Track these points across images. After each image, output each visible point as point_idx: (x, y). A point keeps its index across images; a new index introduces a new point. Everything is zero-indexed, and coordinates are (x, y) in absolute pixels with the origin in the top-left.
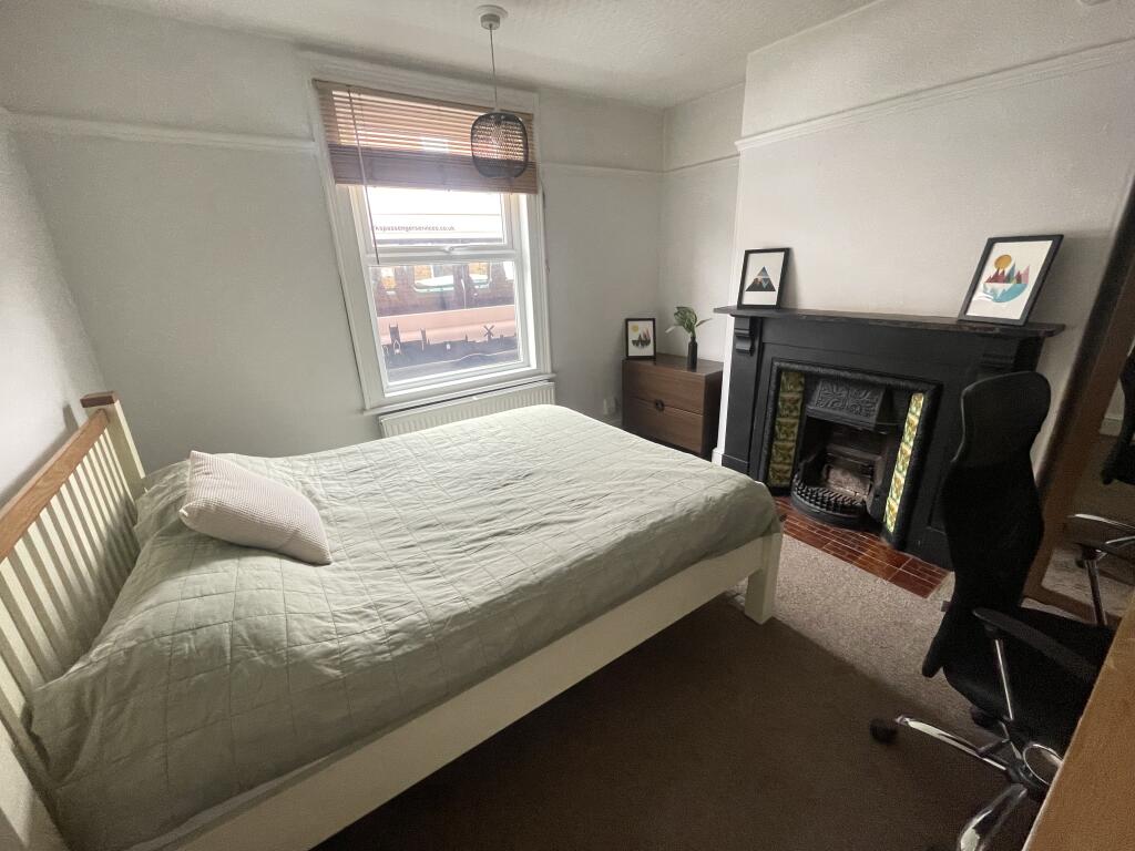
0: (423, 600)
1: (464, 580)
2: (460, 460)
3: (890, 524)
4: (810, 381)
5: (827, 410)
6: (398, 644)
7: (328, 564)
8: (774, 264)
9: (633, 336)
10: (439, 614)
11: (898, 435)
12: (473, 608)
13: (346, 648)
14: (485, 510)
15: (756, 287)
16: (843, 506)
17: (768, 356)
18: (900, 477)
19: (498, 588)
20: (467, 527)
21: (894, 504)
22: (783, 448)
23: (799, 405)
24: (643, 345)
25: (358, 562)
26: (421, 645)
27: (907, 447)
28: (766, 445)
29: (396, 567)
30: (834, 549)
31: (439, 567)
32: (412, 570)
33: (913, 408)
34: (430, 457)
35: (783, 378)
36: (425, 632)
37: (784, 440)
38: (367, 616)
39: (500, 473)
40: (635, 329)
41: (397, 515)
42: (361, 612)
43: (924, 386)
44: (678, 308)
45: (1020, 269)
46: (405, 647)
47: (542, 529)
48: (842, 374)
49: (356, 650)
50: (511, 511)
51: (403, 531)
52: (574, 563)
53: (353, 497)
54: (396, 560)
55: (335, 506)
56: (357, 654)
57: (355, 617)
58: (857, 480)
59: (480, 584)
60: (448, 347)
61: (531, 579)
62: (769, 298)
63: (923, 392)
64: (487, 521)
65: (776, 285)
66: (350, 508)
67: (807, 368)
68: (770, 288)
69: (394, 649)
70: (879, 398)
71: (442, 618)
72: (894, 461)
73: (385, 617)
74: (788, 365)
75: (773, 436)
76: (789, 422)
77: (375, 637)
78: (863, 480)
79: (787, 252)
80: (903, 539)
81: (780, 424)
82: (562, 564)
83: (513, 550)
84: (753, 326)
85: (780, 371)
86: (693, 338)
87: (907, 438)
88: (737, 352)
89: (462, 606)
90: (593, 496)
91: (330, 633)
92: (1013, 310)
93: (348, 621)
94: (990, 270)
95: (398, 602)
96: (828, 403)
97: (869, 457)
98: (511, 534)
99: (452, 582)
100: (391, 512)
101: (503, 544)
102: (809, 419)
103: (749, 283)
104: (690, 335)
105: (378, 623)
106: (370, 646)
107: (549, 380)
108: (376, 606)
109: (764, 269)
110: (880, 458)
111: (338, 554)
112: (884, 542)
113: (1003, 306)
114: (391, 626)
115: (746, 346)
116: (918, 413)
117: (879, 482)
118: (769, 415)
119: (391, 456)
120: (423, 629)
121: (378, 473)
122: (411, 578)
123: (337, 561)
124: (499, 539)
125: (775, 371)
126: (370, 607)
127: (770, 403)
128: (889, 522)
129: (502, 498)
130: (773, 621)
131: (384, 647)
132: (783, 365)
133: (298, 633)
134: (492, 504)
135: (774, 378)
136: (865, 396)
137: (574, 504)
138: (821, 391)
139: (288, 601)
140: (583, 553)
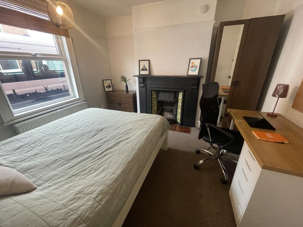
0: (99, 181)
1: (107, 168)
2: (70, 132)
3: (179, 121)
4: (158, 92)
5: (163, 99)
6: (101, 200)
7: (36, 189)
8: (146, 64)
9: (106, 85)
10: (108, 182)
11: (177, 102)
12: (119, 175)
13: (81, 214)
14: (95, 144)
15: (143, 70)
16: (170, 120)
17: (148, 87)
18: (179, 110)
19: (122, 165)
20: (92, 152)
21: (179, 117)
22: (154, 109)
23: (156, 99)
24: (109, 88)
25: (52, 181)
26: (109, 196)
27: (180, 104)
28: (150, 110)
29: (73, 176)
30: (171, 129)
31: (93, 168)
32: (82, 174)
33: (180, 95)
34: (56, 134)
35: (152, 92)
36: (108, 190)
37: (154, 107)
38: (79, 198)
39: (91, 131)
40: (106, 83)
41: (57, 158)
42: (76, 197)
43: (182, 90)
44: (121, 76)
45: (196, 65)
46: (104, 199)
47: (120, 143)
48: (166, 90)
49: (86, 212)
50: (105, 142)
51: (65, 162)
52: (138, 149)
53: (26, 158)
54: (72, 173)
55: (19, 165)
56: (87, 213)
57: (75, 201)
58: (170, 113)
59: (115, 167)
60: (28, 95)
61: (130, 158)
62: (147, 73)
63: (182, 91)
64: (98, 147)
65: (148, 69)
66: (28, 163)
67: (158, 89)
68: (146, 70)
69: (100, 203)
70: (173, 94)
71: (111, 183)
72: (177, 107)
73: (88, 194)
74: (153, 89)
75: (152, 107)
76: (155, 103)
77: (90, 203)
78: (171, 113)
79: (149, 61)
80: (182, 123)
81: (153, 104)
82: (135, 151)
83: (116, 152)
84: (143, 80)
85: (151, 90)
86: (127, 84)
87: (179, 102)
88: (140, 87)
89: (114, 176)
90: (128, 130)
91: (69, 213)
92: (196, 73)
93: (72, 204)
94: (191, 65)
95: (88, 186)
96: (163, 97)
97: (172, 108)
98: (111, 148)
99: (103, 171)
100: (53, 158)
101: (111, 152)
102: (159, 101)
103: (141, 69)
104: (126, 84)
105: (87, 198)
106: (91, 207)
107: (84, 101)
108: (80, 192)
109: (144, 65)
110: (174, 108)
111: (37, 183)
112: (178, 125)
113: (194, 72)
114: (94, 196)
115: (142, 85)
116: (181, 96)
117: (175, 113)
118: (150, 102)
119: (35, 138)
120: (107, 190)
121: (33, 146)
122: (83, 177)
123: (39, 186)
124: (108, 151)
125: (150, 91)
126: (78, 194)
127: (150, 99)
128: (178, 121)
129: (98, 139)
130: (169, 149)
131: (96, 204)
132: (152, 89)
133: (54, 221)
134: (96, 142)
135: (150, 92)
136: (170, 94)
137: (124, 134)
138: (161, 95)
139: (36, 212)
140: (138, 146)
